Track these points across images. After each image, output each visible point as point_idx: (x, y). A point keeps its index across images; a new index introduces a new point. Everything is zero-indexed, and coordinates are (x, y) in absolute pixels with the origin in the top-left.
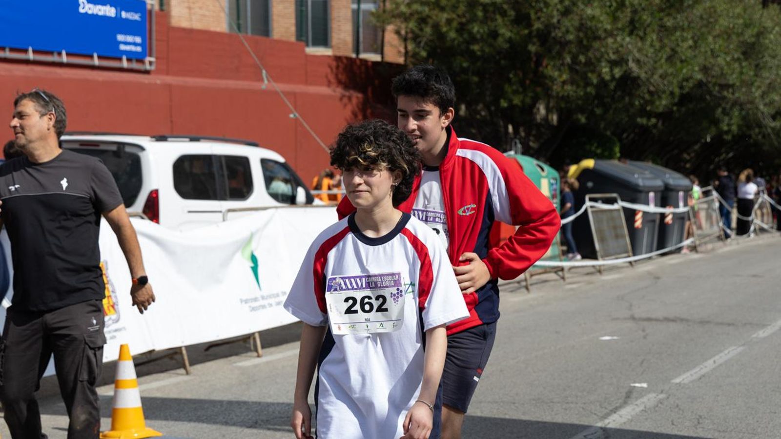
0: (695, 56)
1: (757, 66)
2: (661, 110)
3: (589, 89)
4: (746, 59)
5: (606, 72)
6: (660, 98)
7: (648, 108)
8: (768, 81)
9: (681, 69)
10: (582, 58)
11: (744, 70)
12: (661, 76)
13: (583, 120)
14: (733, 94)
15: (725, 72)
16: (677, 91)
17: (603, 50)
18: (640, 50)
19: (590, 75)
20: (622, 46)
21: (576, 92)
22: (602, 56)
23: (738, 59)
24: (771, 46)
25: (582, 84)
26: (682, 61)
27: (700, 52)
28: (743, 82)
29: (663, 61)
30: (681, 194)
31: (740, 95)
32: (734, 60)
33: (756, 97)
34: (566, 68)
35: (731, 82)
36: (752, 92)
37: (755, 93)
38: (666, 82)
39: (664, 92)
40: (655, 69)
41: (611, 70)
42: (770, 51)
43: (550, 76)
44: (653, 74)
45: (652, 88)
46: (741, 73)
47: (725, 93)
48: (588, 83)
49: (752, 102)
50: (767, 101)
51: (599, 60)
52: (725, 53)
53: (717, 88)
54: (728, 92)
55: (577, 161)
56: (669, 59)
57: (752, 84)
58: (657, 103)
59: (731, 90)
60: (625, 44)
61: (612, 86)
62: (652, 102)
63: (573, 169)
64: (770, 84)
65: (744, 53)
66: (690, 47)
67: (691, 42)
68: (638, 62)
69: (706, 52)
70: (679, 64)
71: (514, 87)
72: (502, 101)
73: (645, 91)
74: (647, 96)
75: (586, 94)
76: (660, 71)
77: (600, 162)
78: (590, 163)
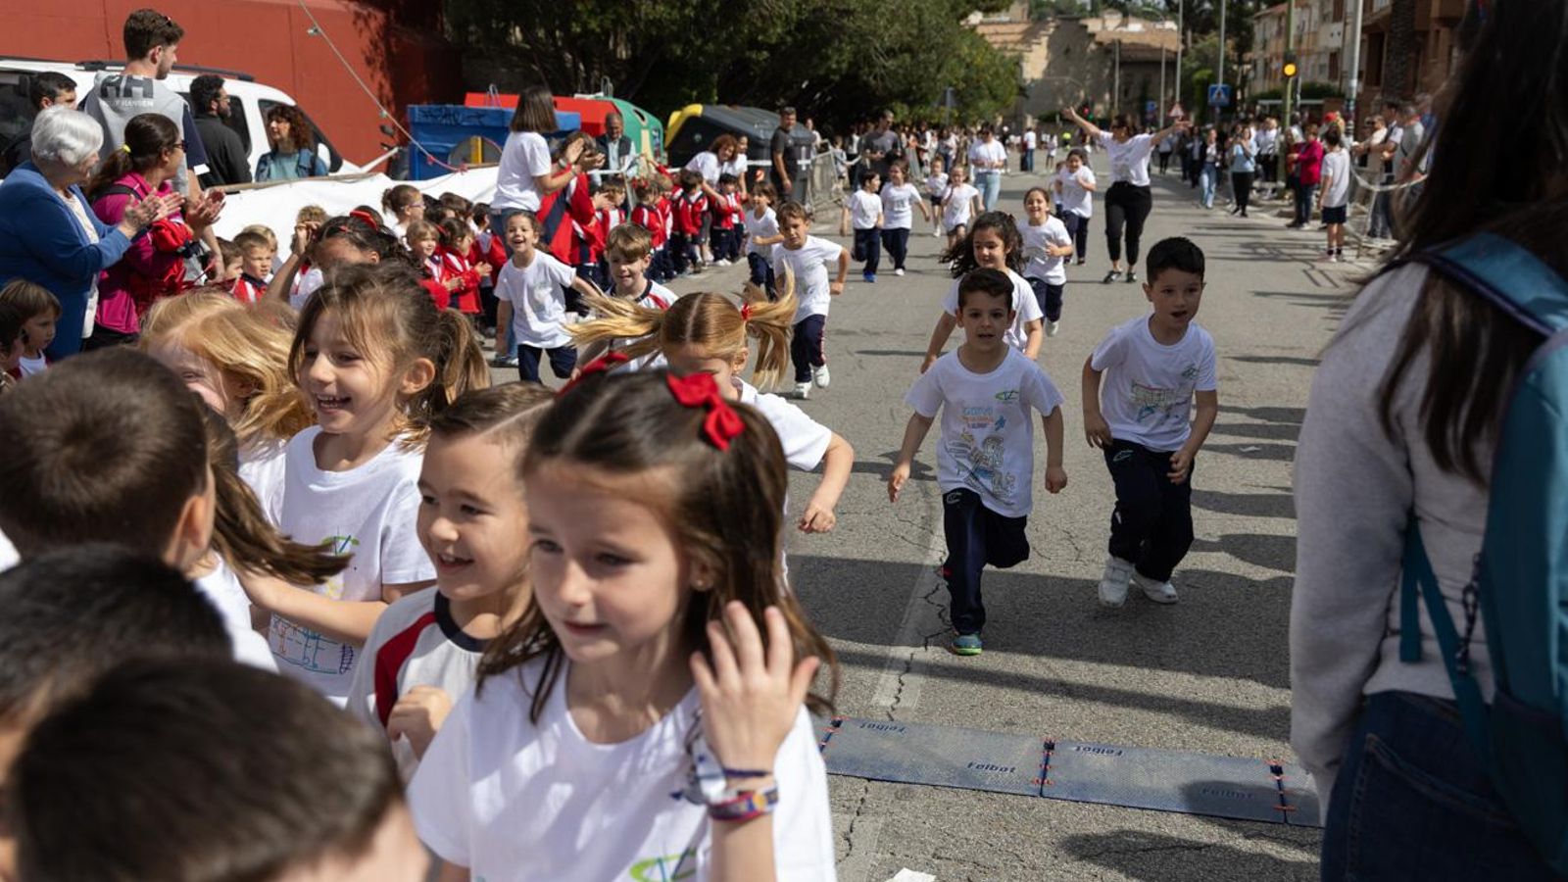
2: (774, 40)
6: (774, 25)
7: (760, 38)
14: (853, 22)
16: (794, 15)
21: (670, 14)
25: (678, 4)
30: (804, 149)
31: (861, 22)
35: (852, 7)
38: (782, 4)
39: (779, 17)
47: (845, 21)
53: (835, 15)
54: (848, 19)
55: (680, 106)
57: (875, 10)
58: (772, 31)
59: (850, 17)
62: (764, 31)
63: (675, 116)
71: (590, 6)
72: (574, 25)
73: (756, 15)
74: (759, 24)
75: (683, 16)
77: (709, 108)
78: (696, 109)
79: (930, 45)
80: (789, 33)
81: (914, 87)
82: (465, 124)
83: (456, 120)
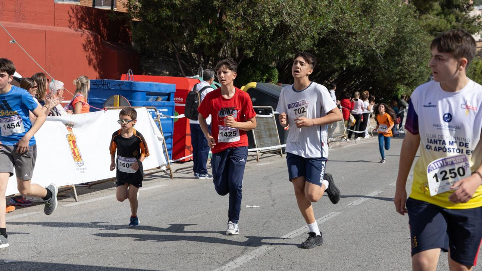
0: (330, 12)
1: (372, 21)
3: (255, 33)
4: (366, 16)
5: (267, 21)
6: (304, 39)
8: (379, 31)
9: (320, 21)
10: (251, 11)
11: (364, 24)
12: (305, 25)
13: (251, 55)
14: (356, 40)
15: (350, 24)
16: (317, 36)
17: (265, 6)
18: (291, 7)
19: (256, 23)
20: (279, 3)
22: (264, 10)
23: (360, 15)
24: (382, 7)
25: (250, 28)
26: (320, 16)
27: (333, 9)
28: (363, 31)
29: (307, 15)
32: (357, 16)
33: (371, 42)
34: (240, 18)
35: (354, 31)
36: (368, 39)
37: (370, 39)
38: (308, 29)
39: (307, 36)
40: (301, 20)
41: (271, 20)
42: (381, 10)
43: (229, 23)
44: (299, 23)
45: (299, 33)
46: (362, 25)
47: (350, 39)
48: (254, 29)
49: (368, 46)
50: (379, 44)
51: (263, 13)
52: (351, 11)
53: (345, 35)
54: (352, 38)
55: (246, 83)
56: (311, 13)
57: (369, 32)
58: (302, 43)
59: (354, 37)
60: (281, 2)
61: (272, 31)
62: (299, 43)
64: (381, 33)
65: (364, 12)
66: (326, 6)
67: (326, 3)
68: (289, 14)
69: (337, 10)
70: (318, 18)
71: (204, 31)
72: (195, 40)
73: (294, 35)
74: (296, 39)
76: (305, 22)
77: (261, 83)
78: (253, 84)
79: (411, 52)
80: (314, 45)
81: (407, 76)
82: (113, 89)
83: (108, 87)
